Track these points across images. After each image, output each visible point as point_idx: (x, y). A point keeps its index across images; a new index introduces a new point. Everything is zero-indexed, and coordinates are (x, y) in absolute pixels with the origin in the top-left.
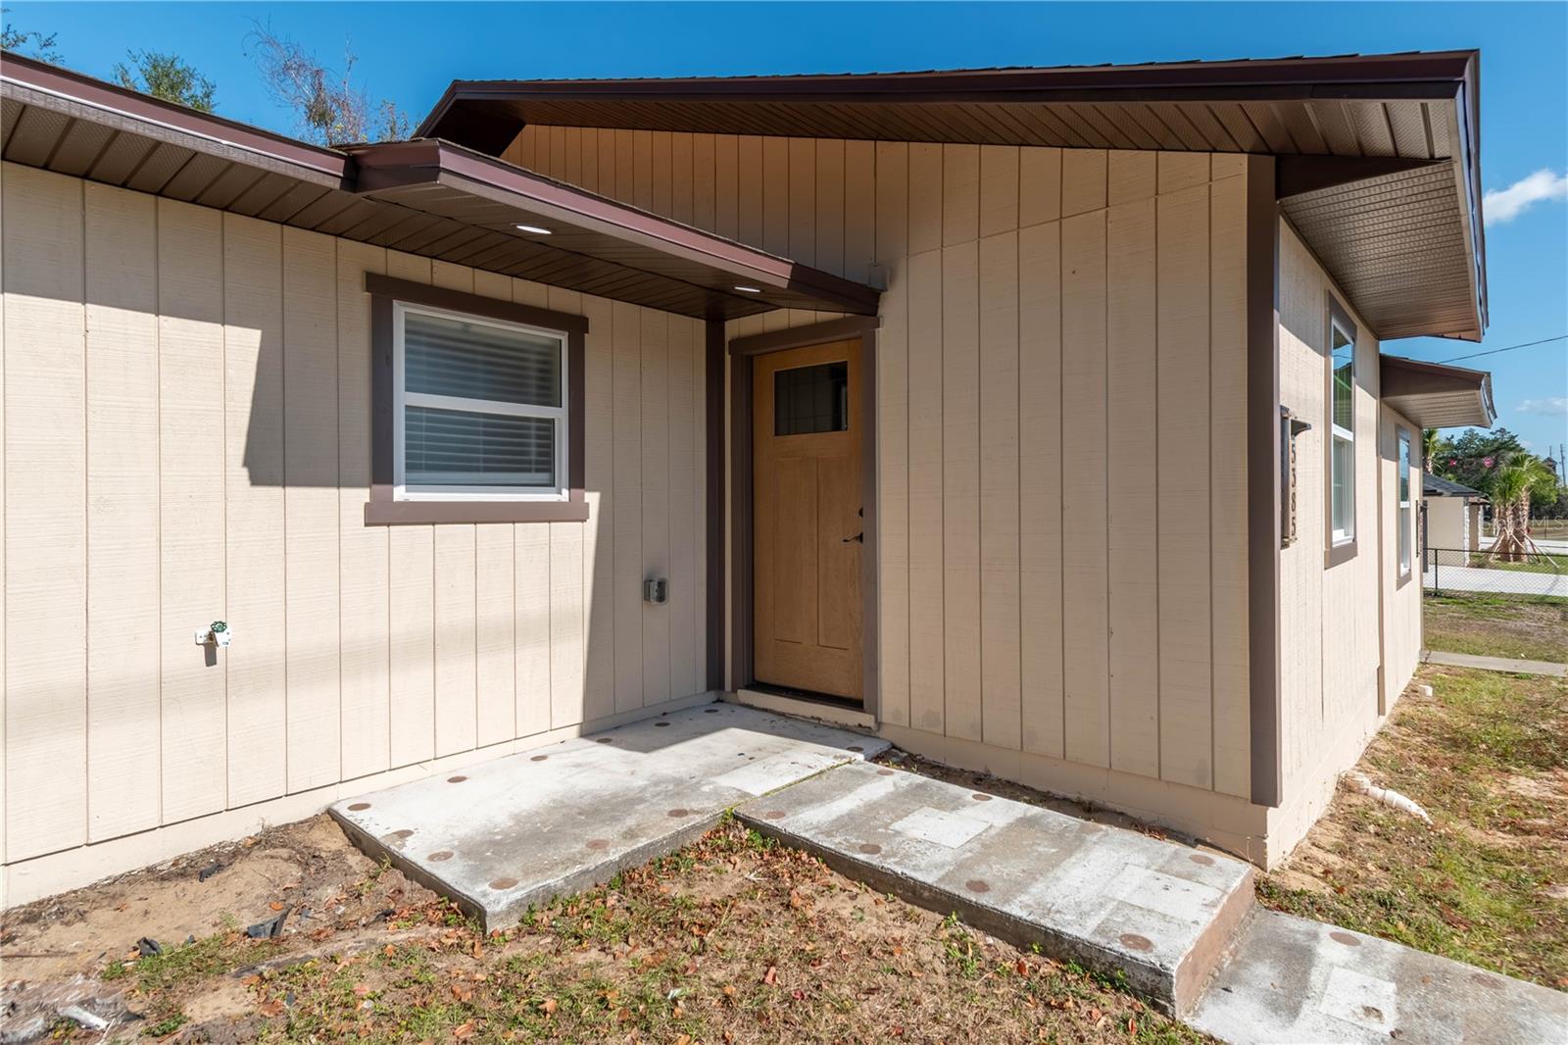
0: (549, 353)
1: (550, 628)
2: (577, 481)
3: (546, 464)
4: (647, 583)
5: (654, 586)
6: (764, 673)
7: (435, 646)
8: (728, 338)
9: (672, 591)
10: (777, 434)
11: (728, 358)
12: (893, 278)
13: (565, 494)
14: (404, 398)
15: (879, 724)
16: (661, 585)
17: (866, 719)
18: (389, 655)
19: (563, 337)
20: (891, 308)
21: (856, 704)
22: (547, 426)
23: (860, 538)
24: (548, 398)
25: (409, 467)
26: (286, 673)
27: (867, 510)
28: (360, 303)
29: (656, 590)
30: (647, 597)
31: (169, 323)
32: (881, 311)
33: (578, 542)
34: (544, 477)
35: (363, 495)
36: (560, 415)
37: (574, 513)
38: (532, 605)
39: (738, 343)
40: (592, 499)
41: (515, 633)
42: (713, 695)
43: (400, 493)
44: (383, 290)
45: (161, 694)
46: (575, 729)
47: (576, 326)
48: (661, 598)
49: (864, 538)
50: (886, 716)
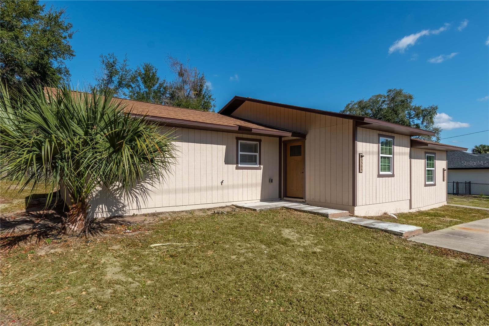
0: (256, 145)
1: (256, 185)
2: (260, 164)
3: (255, 161)
4: (270, 180)
5: (271, 180)
6: (288, 195)
7: (243, 186)
8: (282, 140)
9: (273, 181)
10: (290, 156)
11: (282, 144)
12: (308, 133)
13: (258, 166)
14: (240, 153)
15: (306, 201)
16: (272, 180)
17: (304, 200)
18: (238, 186)
19: (258, 143)
20: (308, 137)
21: (302, 198)
22: (256, 156)
23: (303, 173)
24: (256, 152)
25: (240, 162)
26: (228, 187)
27: (304, 168)
28: (235, 141)
29: (271, 181)
30: (270, 182)
31: (218, 146)
32: (306, 138)
33: (260, 173)
34: (255, 163)
35: (235, 166)
36: (258, 154)
37: (259, 168)
38: (254, 182)
39: (284, 141)
40: (262, 166)
41: (252, 185)
42: (280, 199)
43: (239, 165)
44: (238, 139)
45: (218, 188)
46: (259, 200)
47: (260, 141)
48: (272, 182)
49: (303, 172)
50: (306, 200)
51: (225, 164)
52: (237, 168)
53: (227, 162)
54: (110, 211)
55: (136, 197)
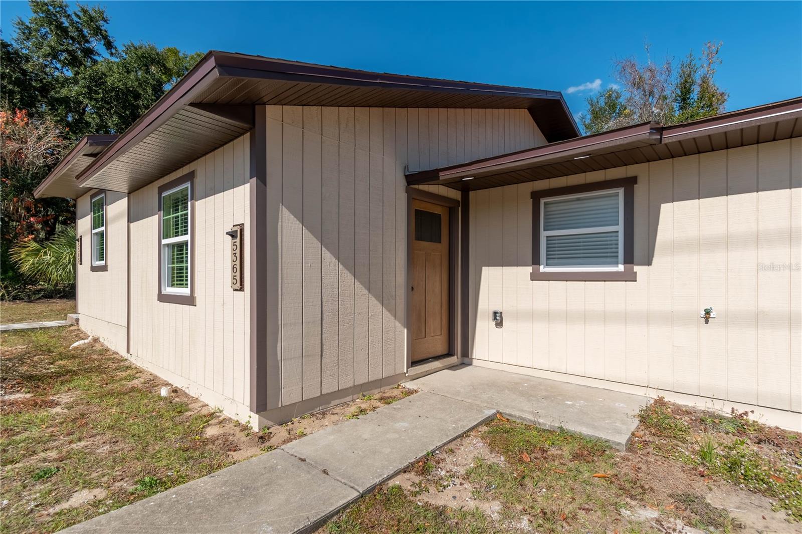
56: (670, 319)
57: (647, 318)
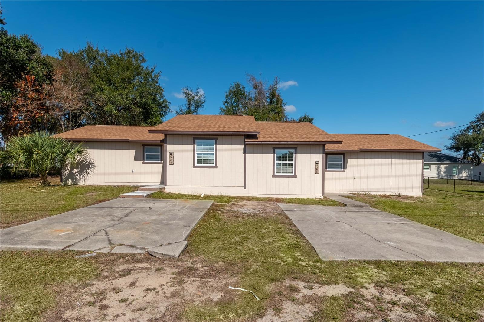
7: (148, 174)
13: (160, 161)
18: (144, 174)
25: (146, 159)
26: (137, 174)
35: (142, 161)
36: (160, 154)
38: (156, 171)
51: (135, 160)
52: (143, 163)
53: (136, 159)
54: (72, 182)
55: (84, 176)
56: (350, 178)
57: (346, 178)
